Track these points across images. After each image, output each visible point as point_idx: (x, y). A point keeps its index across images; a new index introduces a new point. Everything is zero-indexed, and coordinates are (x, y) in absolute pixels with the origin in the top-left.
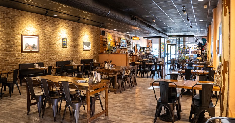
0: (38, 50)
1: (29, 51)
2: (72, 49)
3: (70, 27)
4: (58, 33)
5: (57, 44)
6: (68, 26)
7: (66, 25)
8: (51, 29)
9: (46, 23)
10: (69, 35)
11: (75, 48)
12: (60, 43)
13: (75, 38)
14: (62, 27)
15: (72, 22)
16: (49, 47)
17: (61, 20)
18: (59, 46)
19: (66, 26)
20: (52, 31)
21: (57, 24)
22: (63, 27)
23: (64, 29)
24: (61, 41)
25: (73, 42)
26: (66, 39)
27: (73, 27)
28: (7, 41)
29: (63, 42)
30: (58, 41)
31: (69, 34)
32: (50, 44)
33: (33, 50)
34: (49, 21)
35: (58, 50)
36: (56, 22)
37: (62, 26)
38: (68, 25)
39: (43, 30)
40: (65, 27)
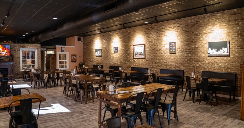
0: (144, 57)
1: (138, 57)
2: (186, 55)
3: (181, 26)
4: (164, 37)
5: (162, 49)
6: (178, 26)
7: (175, 26)
8: (156, 35)
9: (151, 30)
10: (179, 37)
11: (190, 53)
12: (166, 49)
13: (190, 40)
14: (169, 30)
15: (185, 19)
16: (155, 54)
17: (168, 22)
18: (166, 52)
19: (175, 27)
20: (158, 37)
21: (163, 28)
22: (171, 30)
23: (171, 32)
24: (168, 47)
25: (186, 45)
26: (175, 43)
27: (186, 25)
28: (126, 51)
29: (170, 47)
30: (164, 46)
31: (180, 36)
32: (155, 51)
33: (140, 57)
34: (155, 27)
35: (164, 57)
36: (161, 26)
37: (169, 28)
38: (178, 25)
39: (149, 38)
40: (173, 29)
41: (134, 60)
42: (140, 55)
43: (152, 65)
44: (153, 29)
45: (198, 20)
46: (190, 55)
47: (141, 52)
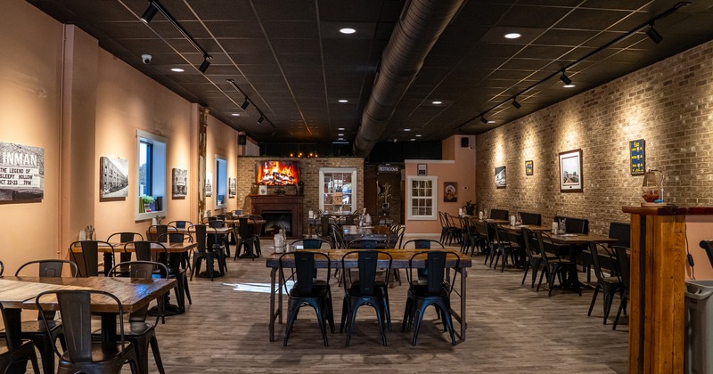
0: (579, 187)
1: (568, 188)
2: (667, 179)
3: (656, 87)
4: (620, 125)
5: (617, 163)
6: (648, 89)
7: (642, 88)
8: (603, 122)
9: (592, 108)
10: (652, 123)
11: (678, 174)
12: (624, 162)
13: (677, 129)
14: (630, 103)
15: (664, 63)
16: (601, 177)
17: (626, 79)
18: (624, 171)
19: (642, 91)
20: (607, 126)
21: (617, 100)
22: (633, 101)
23: (634, 107)
24: (626, 154)
25: (667, 147)
26: (643, 143)
27: (665, 84)
28: (547, 170)
29: (633, 153)
30: (620, 153)
31: (653, 119)
32: (602, 169)
33: (574, 187)
34: (600, 98)
35: (620, 186)
36: (613, 93)
37: (628, 98)
38: (647, 85)
39: (588, 130)
40: (638, 98)
41: (562, 198)
42: (574, 180)
43: (596, 211)
44: (596, 103)
45: (693, 63)
46: (677, 179)
47: (575, 174)
